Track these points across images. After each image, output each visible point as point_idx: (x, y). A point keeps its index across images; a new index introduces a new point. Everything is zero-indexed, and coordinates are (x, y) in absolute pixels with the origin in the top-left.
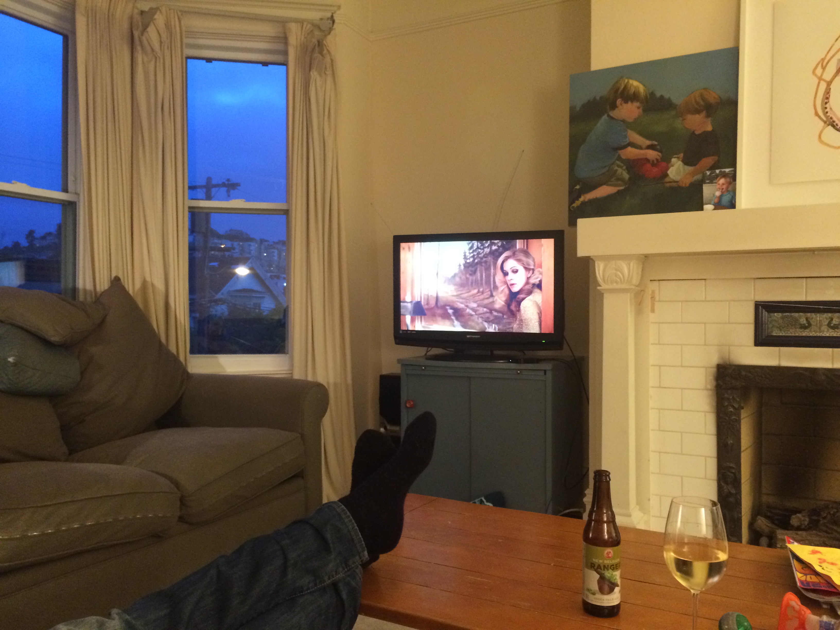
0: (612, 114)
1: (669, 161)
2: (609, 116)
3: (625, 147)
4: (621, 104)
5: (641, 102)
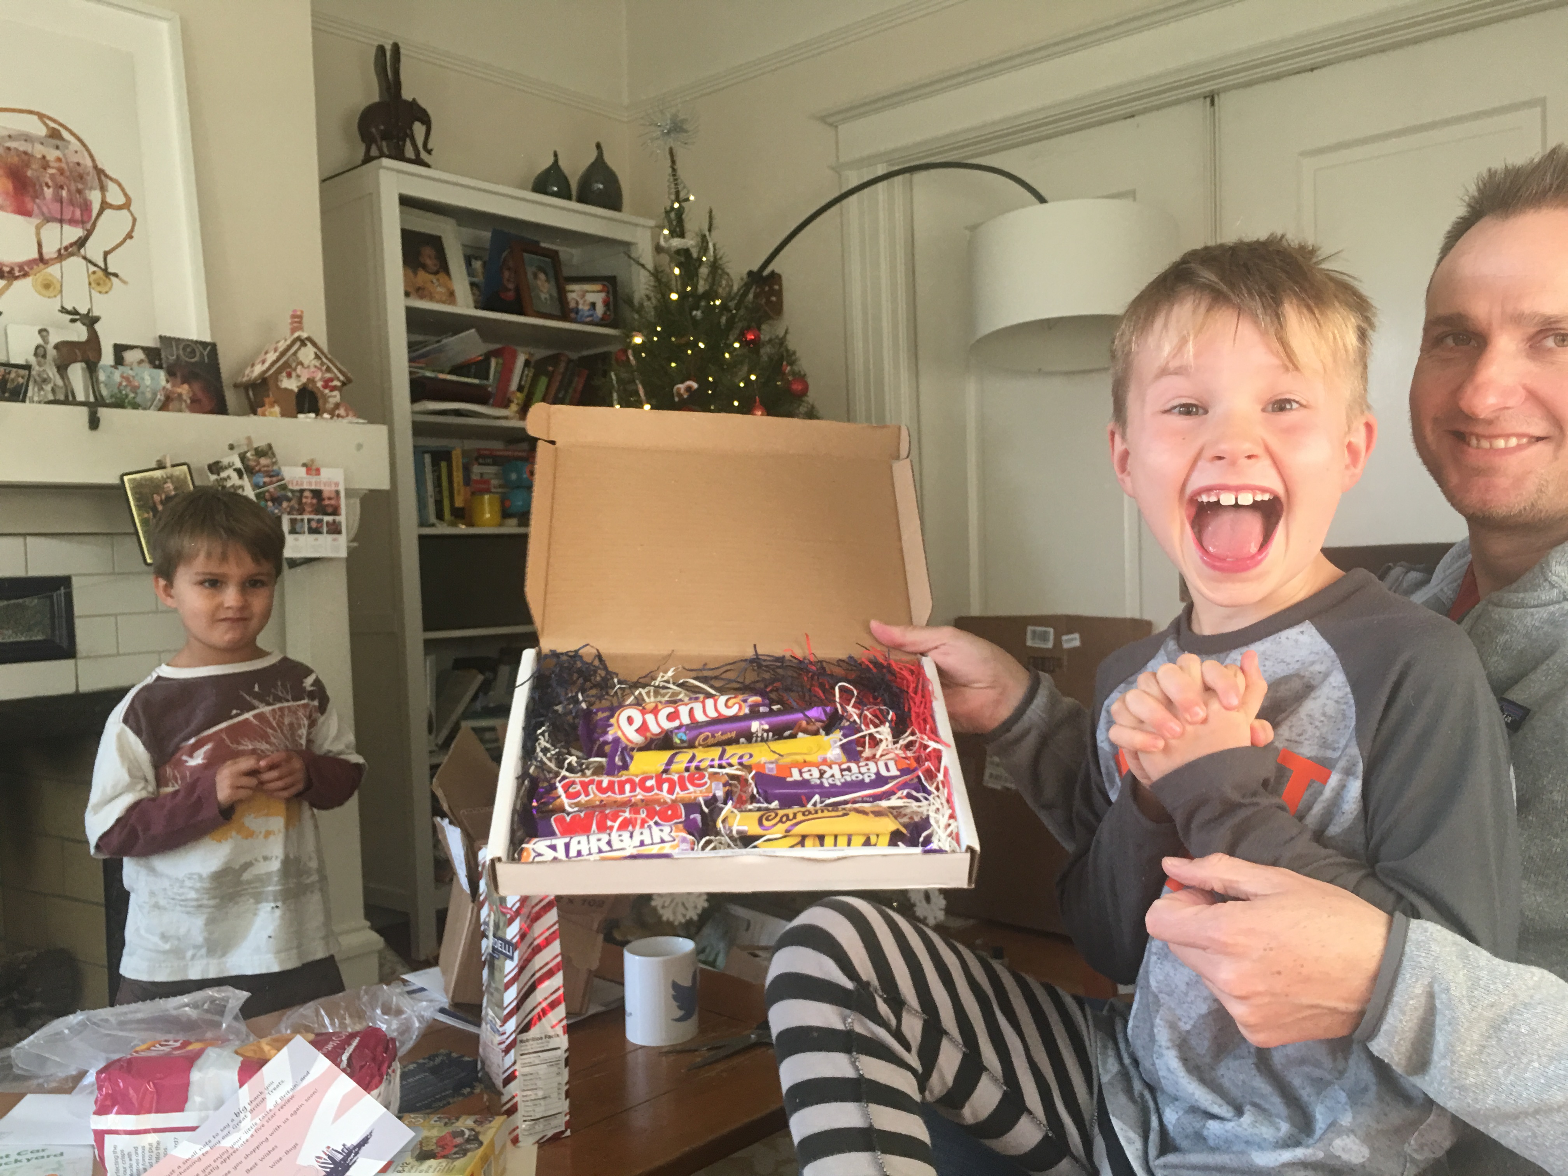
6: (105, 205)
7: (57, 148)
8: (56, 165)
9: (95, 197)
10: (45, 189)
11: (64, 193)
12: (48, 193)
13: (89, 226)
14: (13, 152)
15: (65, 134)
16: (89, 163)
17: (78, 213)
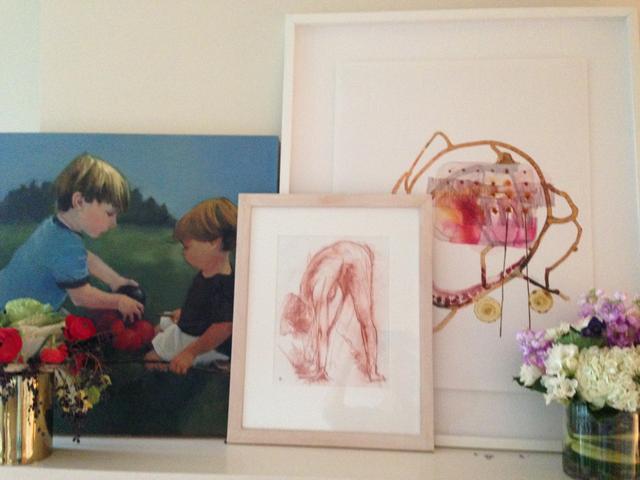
0: (64, 217)
1: (155, 321)
2: (56, 220)
3: (80, 283)
4: (80, 203)
5: (115, 205)
6: (550, 220)
7: (507, 172)
8: (506, 188)
9: (540, 214)
10: (492, 214)
11: (510, 216)
12: (495, 218)
13: (532, 245)
14: (465, 185)
15: (516, 157)
16: (537, 180)
17: (522, 232)
